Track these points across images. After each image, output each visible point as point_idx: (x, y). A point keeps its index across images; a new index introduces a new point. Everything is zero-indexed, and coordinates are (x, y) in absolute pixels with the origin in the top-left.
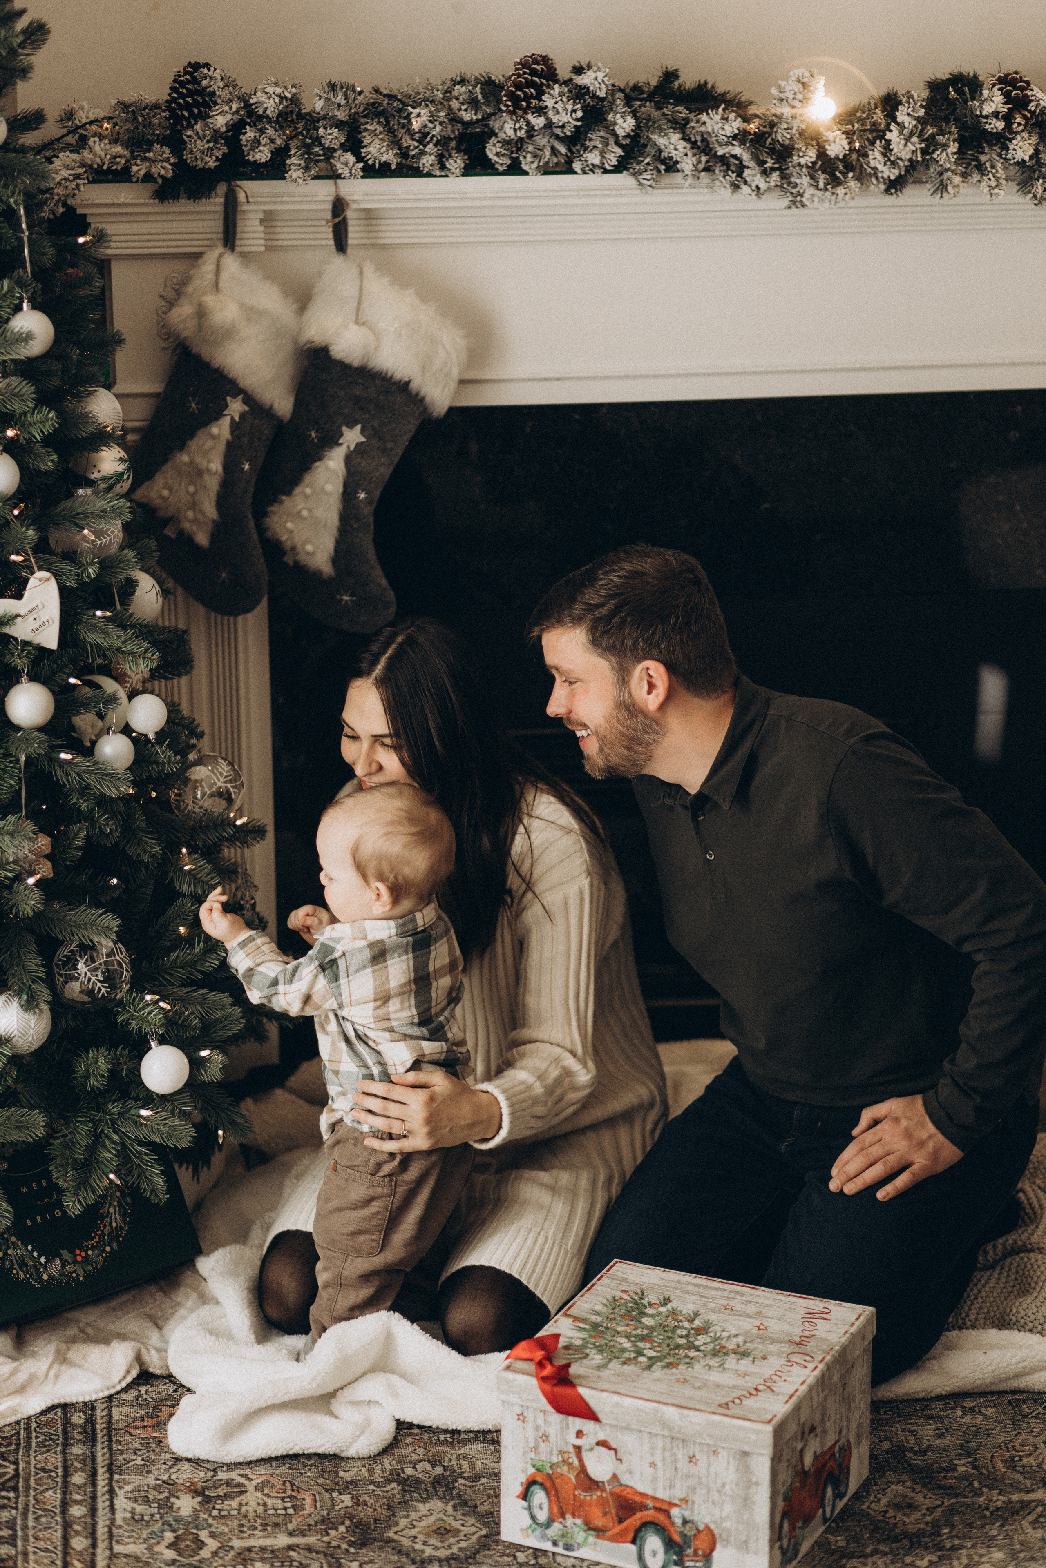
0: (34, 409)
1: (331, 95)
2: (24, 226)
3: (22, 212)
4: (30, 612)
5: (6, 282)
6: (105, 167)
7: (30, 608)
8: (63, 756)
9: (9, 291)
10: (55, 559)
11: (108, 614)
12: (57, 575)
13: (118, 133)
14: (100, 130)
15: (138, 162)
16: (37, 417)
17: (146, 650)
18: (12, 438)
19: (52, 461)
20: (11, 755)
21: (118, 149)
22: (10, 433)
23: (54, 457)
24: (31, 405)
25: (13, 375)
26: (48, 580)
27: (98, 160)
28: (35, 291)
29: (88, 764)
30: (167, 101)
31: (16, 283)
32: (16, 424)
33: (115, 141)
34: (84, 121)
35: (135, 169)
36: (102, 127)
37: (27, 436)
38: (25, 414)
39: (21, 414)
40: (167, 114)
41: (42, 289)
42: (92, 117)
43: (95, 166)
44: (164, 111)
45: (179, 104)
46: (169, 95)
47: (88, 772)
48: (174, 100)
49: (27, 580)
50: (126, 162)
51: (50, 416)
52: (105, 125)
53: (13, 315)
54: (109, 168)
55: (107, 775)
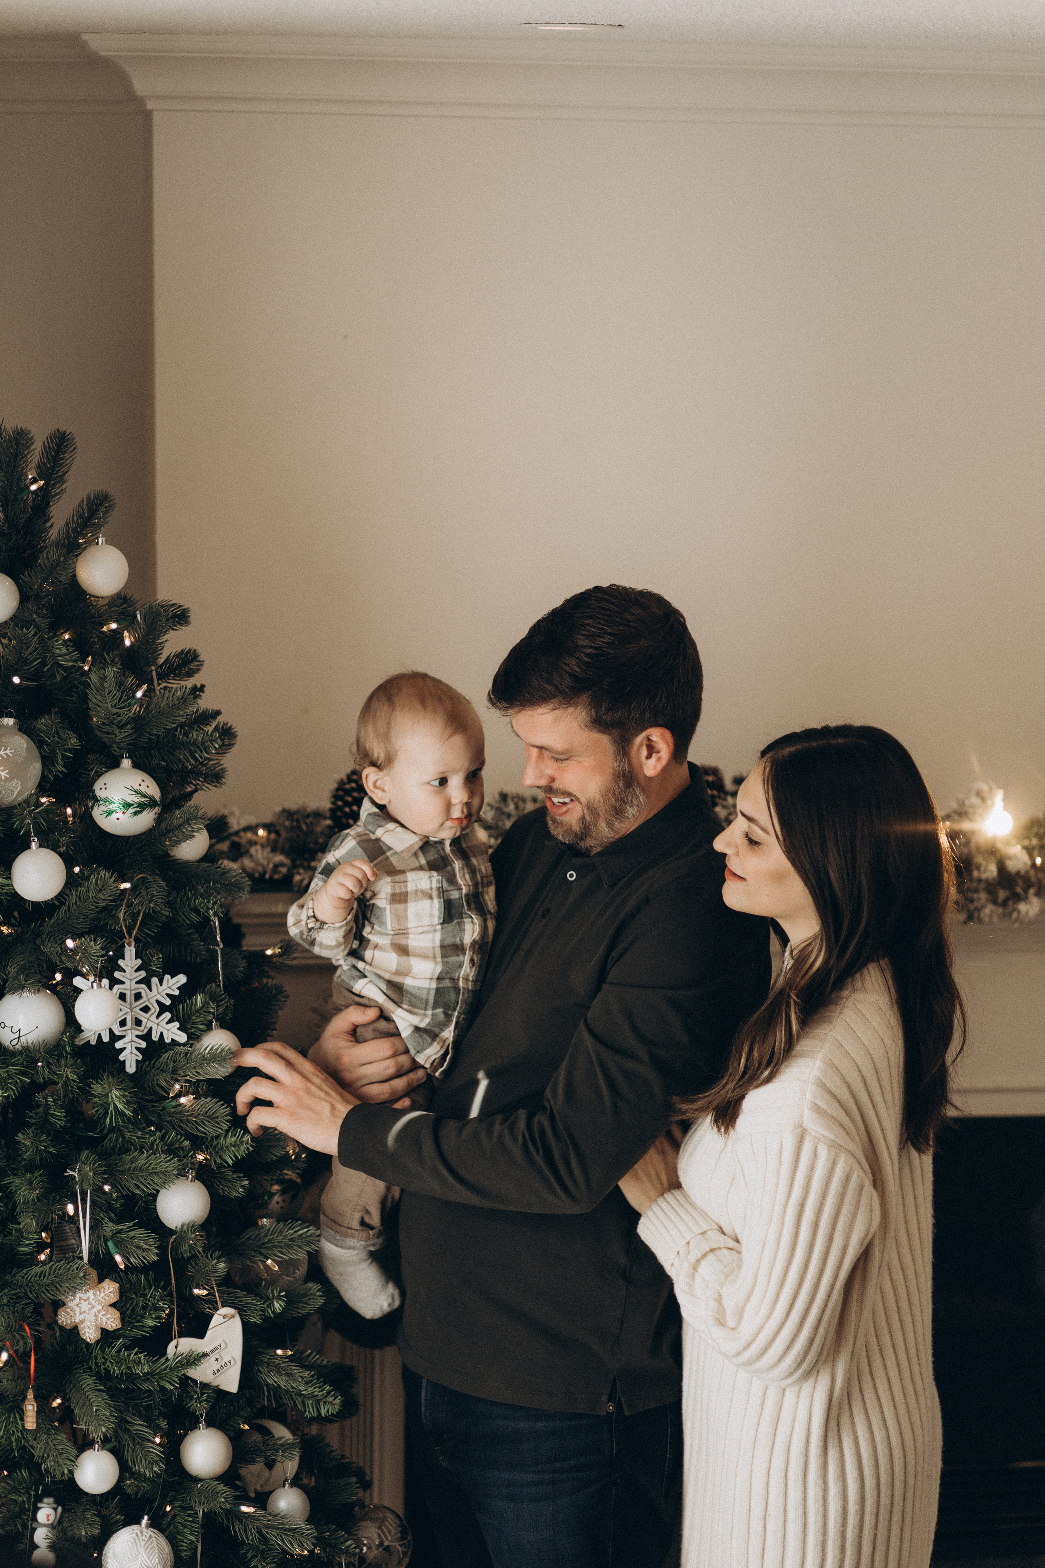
0: (227, 1131)
1: (502, 805)
2: (218, 939)
3: (217, 924)
4: (212, 1351)
5: (199, 999)
6: (267, 876)
7: (212, 1347)
8: (244, 1509)
9: (203, 1006)
10: (240, 1293)
11: (290, 1353)
12: (241, 1311)
13: (275, 841)
14: (254, 838)
15: (301, 871)
16: (231, 1140)
17: (329, 1393)
18: (201, 1162)
19: (243, 1187)
20: (191, 1508)
21: (280, 858)
22: (201, 1157)
23: (246, 1182)
24: (225, 1127)
25: (206, 1097)
26: (233, 1317)
27: (260, 869)
28: (227, 1007)
29: (270, 1518)
30: (331, 810)
31: (211, 999)
32: (207, 1148)
33: (274, 850)
34: (235, 827)
35: (297, 878)
36: (256, 834)
37: (219, 1161)
38: (217, 1137)
39: (212, 1138)
40: (328, 822)
41: (234, 1005)
42: (244, 823)
43: (257, 875)
44: (325, 818)
45: (344, 813)
46: (333, 803)
47: (268, 1527)
48: (340, 808)
49: (211, 1317)
50: (289, 870)
51: (245, 1139)
52: (261, 832)
53: (204, 1031)
54: (271, 877)
55: (290, 1530)
